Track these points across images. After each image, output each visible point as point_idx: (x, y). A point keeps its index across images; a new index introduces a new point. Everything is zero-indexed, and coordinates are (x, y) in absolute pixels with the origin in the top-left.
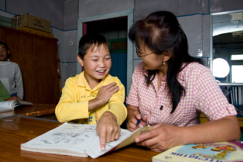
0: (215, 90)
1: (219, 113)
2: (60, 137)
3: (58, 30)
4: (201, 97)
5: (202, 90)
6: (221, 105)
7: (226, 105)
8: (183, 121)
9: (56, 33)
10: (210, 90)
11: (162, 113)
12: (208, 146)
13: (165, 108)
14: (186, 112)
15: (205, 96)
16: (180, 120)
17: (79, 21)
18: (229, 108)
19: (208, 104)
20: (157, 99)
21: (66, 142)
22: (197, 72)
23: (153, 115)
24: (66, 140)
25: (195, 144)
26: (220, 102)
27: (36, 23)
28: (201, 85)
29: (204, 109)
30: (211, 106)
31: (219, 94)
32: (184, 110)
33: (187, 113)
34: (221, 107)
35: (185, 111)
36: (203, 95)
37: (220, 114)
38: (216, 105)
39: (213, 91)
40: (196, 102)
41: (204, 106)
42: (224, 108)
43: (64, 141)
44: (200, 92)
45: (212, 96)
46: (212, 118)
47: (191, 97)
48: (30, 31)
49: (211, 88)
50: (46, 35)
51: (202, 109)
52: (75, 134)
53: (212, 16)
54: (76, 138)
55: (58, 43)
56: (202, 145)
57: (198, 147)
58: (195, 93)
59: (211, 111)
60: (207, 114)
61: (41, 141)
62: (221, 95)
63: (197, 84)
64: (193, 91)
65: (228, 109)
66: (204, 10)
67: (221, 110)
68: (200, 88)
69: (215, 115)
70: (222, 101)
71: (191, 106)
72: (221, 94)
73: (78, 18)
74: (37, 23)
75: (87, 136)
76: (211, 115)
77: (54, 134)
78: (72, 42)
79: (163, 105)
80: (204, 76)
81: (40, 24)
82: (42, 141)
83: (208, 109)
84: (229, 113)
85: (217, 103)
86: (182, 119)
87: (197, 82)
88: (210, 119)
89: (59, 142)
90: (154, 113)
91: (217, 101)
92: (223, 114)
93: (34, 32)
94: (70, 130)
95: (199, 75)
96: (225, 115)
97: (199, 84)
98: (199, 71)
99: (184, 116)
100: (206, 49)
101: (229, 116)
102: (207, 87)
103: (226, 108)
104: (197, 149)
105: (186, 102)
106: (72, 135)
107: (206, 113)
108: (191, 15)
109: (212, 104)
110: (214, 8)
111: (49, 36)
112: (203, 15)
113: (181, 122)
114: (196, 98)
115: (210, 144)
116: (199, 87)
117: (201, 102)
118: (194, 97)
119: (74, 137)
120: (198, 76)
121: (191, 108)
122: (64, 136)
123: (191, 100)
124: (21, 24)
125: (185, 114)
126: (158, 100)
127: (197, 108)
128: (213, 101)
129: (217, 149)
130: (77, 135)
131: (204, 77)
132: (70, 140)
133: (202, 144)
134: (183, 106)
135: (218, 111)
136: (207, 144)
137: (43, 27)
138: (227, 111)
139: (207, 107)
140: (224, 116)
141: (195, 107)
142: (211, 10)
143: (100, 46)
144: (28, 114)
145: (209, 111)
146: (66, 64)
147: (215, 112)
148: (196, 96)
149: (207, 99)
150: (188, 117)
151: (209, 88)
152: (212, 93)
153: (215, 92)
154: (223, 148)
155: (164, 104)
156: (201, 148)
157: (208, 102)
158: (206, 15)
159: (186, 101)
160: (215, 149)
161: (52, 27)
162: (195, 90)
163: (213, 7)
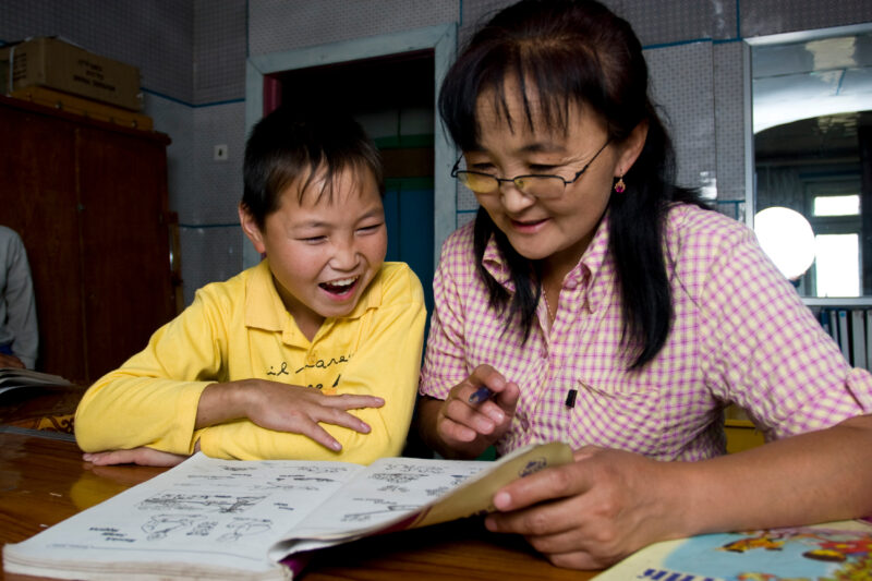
0: (790, 315)
1: (817, 406)
2: (173, 511)
3: (168, 102)
4: (734, 347)
5: (736, 320)
6: (822, 375)
7: (841, 373)
8: (661, 450)
9: (162, 116)
10: (771, 319)
11: (574, 419)
12: (785, 539)
13: (584, 396)
14: (674, 412)
15: (752, 342)
16: (652, 447)
17: (250, 69)
18: (854, 386)
19: (766, 375)
20: (547, 366)
21: (197, 533)
22: (709, 246)
23: (537, 429)
24: (195, 525)
25: (733, 532)
26: (814, 362)
27: (84, 76)
28: (729, 299)
29: (751, 396)
30: (782, 381)
31: (807, 332)
32: (663, 403)
33: (678, 417)
34: (823, 384)
35: (668, 408)
36: (743, 341)
37: (821, 413)
38: (801, 377)
39: (780, 321)
40: (712, 369)
41: (747, 381)
42: (832, 386)
43: (190, 530)
44: (728, 327)
45: (778, 339)
46: (786, 431)
47: (690, 348)
48: (60, 103)
49: (772, 310)
50: (124, 119)
51: (738, 396)
52: (234, 501)
53: (751, 47)
54: (238, 514)
55: (170, 149)
56: (763, 536)
57: (747, 542)
58: (704, 330)
59: (782, 401)
60: (766, 412)
61: (92, 529)
62: (815, 333)
63: (713, 296)
64: (696, 326)
65: (852, 389)
66: (722, 24)
67: (823, 393)
68: (728, 310)
69: (799, 419)
70: (824, 357)
71: (692, 386)
72: (814, 328)
73: (248, 55)
74: (88, 73)
75: (283, 506)
76: (783, 419)
77: (147, 501)
78: (225, 148)
79: (576, 387)
80: (736, 260)
81: (99, 76)
82: (96, 529)
83: (769, 392)
84: (859, 405)
85: (803, 368)
86: (657, 440)
87: (713, 286)
88: (780, 433)
89: (168, 533)
90: (541, 424)
91: (804, 358)
92: (832, 411)
93: (76, 107)
94: (216, 482)
95: (717, 260)
96: (841, 413)
97: (721, 297)
98: (716, 240)
99: (666, 429)
100: (728, 170)
101: (859, 416)
102: (753, 305)
103: (841, 387)
104: (747, 552)
105: (672, 372)
106: (222, 503)
107: (758, 410)
108: (671, 45)
109: (783, 371)
110: (757, 20)
111: (136, 126)
112: (719, 46)
113: (653, 452)
114: (712, 350)
115: (793, 531)
116: (721, 307)
117: (735, 366)
118: (703, 350)
119: (229, 510)
120: (711, 262)
121: (691, 393)
122: (191, 508)
123: (689, 362)
124: (24, 77)
125: (667, 418)
126: (552, 367)
127: (717, 392)
128: (785, 361)
129: (831, 553)
130: (243, 502)
131: (737, 266)
132: (214, 524)
133: (758, 534)
134: (659, 386)
135: (811, 399)
136: (782, 531)
137: (113, 89)
138: (849, 399)
139: (764, 384)
140: (837, 419)
141: (707, 390)
142: (745, 27)
143: (334, 177)
144: (46, 422)
145: (771, 401)
146: (201, 231)
147: (801, 406)
148: (711, 343)
149: (759, 355)
150: (680, 429)
151: (762, 307)
152: (779, 330)
153: (789, 323)
154: (851, 547)
155: (579, 382)
156: (762, 550)
157: (766, 367)
158: (728, 45)
159: (672, 365)
160: (818, 551)
161: (147, 91)
162: (705, 322)
163: (753, 14)
